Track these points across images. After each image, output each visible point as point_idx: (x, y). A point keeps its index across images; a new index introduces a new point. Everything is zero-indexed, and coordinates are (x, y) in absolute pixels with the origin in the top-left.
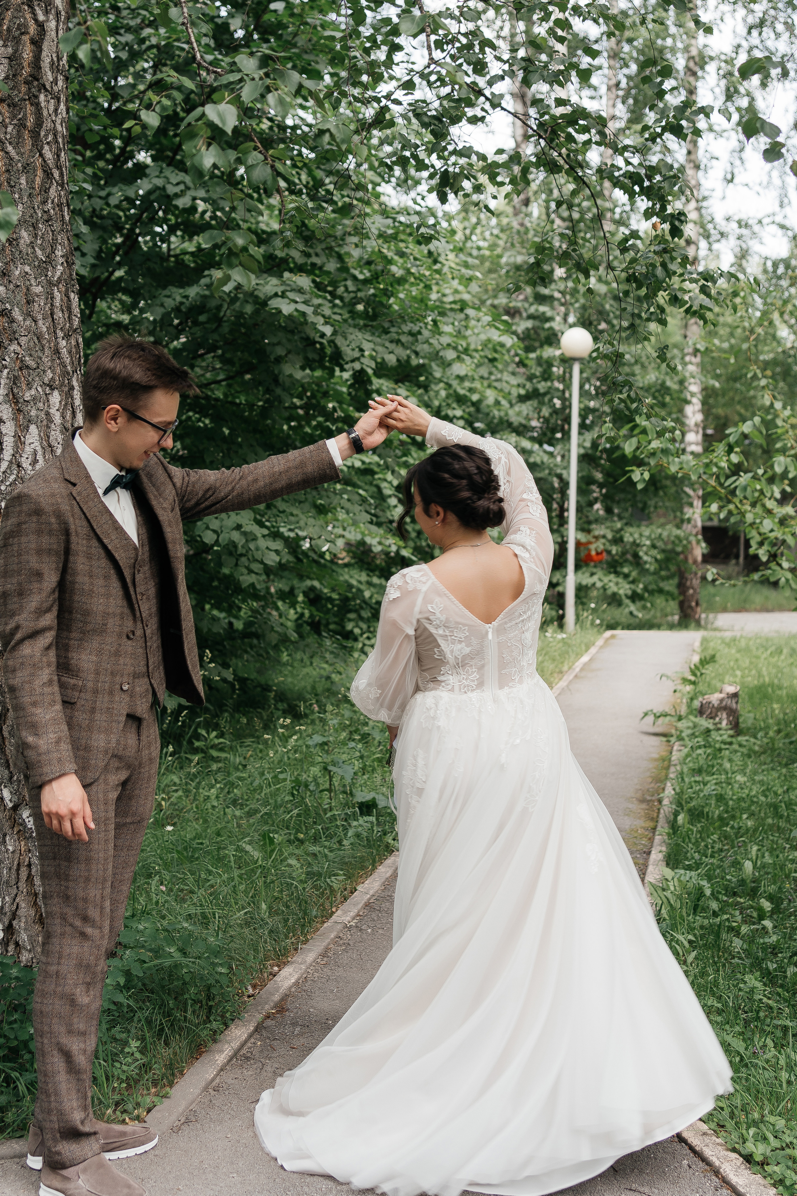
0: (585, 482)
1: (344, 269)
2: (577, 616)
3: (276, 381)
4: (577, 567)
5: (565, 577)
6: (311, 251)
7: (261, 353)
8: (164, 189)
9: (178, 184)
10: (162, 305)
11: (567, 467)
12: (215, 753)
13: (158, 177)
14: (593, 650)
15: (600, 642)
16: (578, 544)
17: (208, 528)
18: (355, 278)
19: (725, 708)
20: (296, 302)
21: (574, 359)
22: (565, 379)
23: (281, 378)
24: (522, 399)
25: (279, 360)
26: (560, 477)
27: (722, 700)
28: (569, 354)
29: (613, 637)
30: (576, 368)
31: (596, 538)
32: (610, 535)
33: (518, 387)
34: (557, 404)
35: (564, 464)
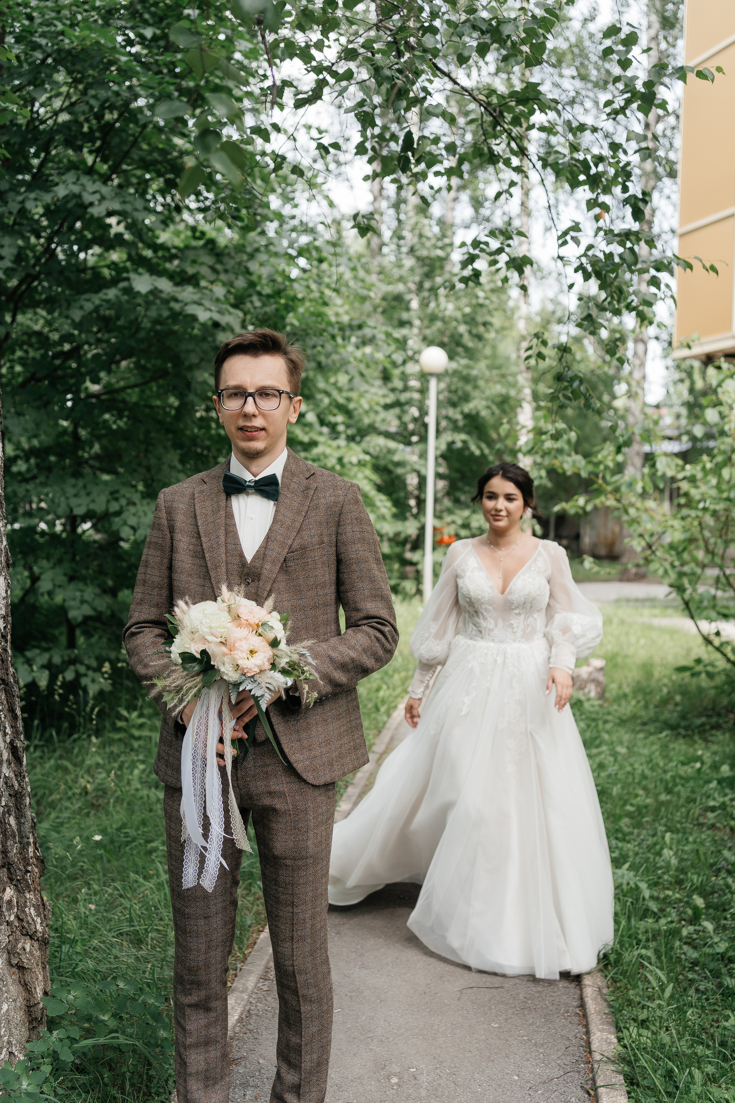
3: (188, 385)
4: (434, 549)
5: (423, 555)
6: (219, 267)
7: (177, 360)
8: (79, 196)
9: (94, 193)
10: (81, 308)
11: (425, 466)
12: (136, 733)
13: (74, 183)
16: (435, 529)
17: (125, 523)
19: (594, 681)
20: (210, 310)
21: (431, 374)
22: (423, 391)
23: (194, 385)
24: (387, 407)
25: (191, 368)
27: (590, 674)
28: (427, 369)
30: (433, 382)
31: (449, 524)
32: (460, 522)
33: (384, 396)
34: (414, 412)
35: (422, 462)
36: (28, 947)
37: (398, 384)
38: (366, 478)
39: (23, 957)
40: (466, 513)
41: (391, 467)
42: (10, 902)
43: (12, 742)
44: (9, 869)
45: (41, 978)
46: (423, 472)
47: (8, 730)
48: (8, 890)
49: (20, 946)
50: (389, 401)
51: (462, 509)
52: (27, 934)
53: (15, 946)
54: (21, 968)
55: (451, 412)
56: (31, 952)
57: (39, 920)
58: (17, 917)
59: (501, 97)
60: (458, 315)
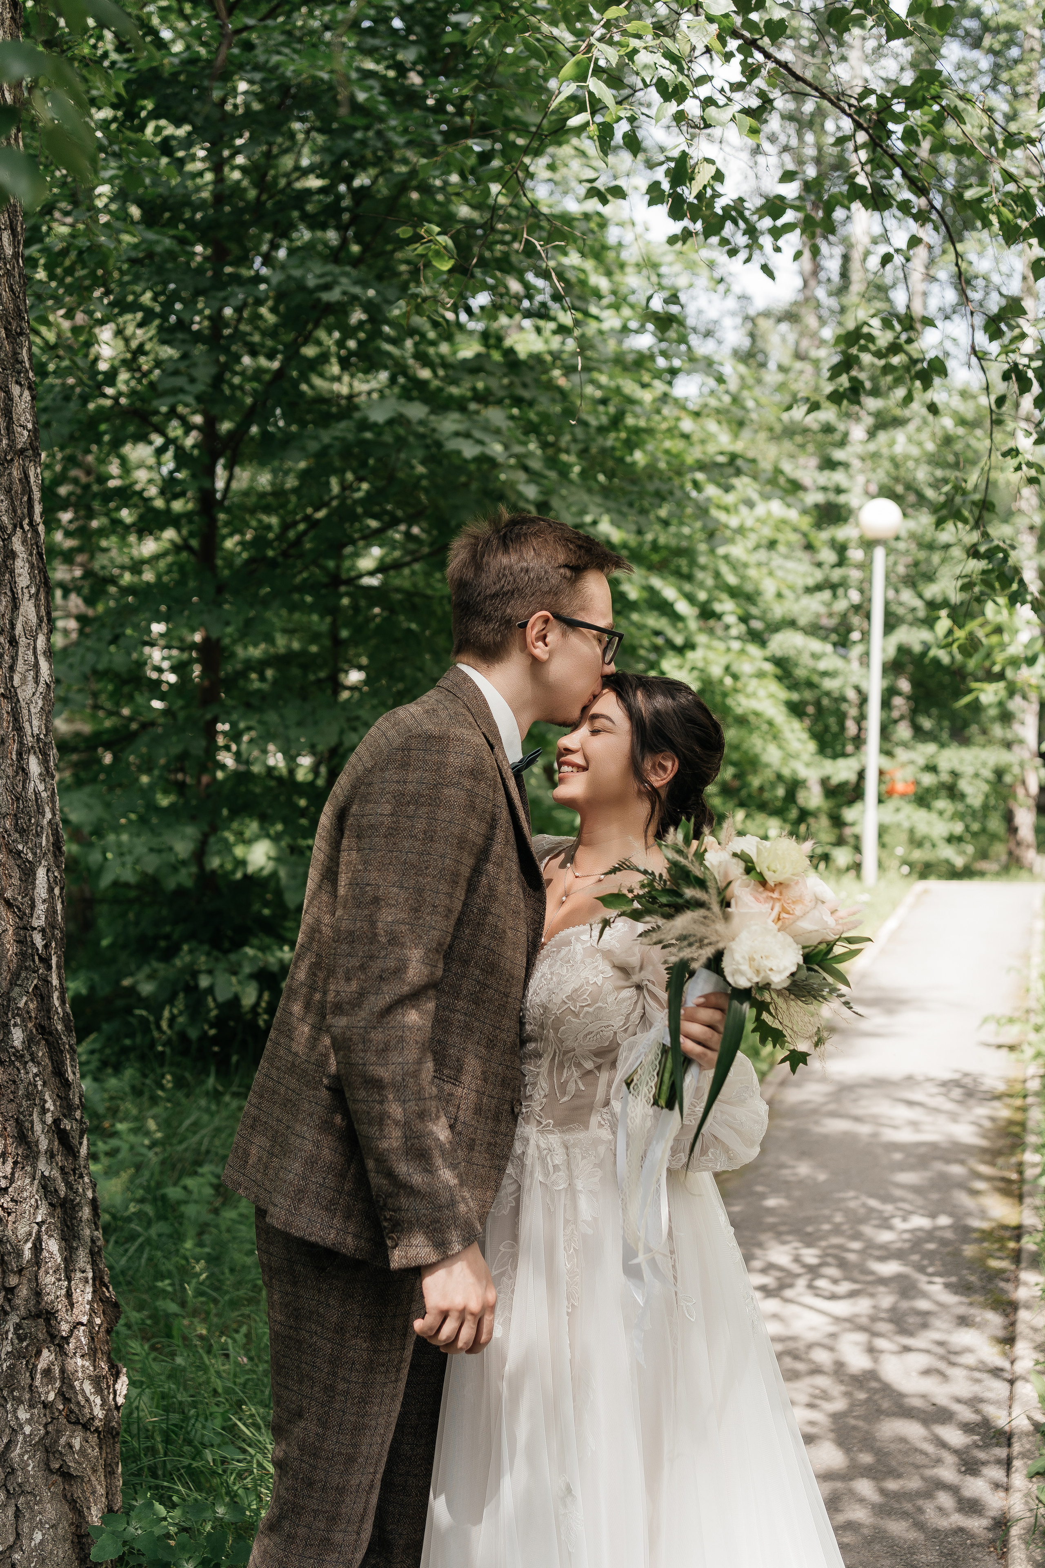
0: (889, 694)
1: (570, 412)
2: (880, 865)
4: (880, 801)
5: (863, 812)
11: (867, 677)
14: (902, 911)
15: (909, 899)
16: (881, 773)
18: (585, 424)
21: (877, 541)
22: (866, 566)
24: (810, 590)
26: (858, 690)
28: (870, 534)
29: (926, 892)
30: (879, 554)
31: (903, 765)
32: (921, 762)
33: (804, 575)
34: (855, 596)
35: (864, 671)
36: (77, 1443)
37: (828, 556)
38: (772, 696)
39: (69, 1459)
40: (930, 748)
41: (816, 679)
42: (47, 1372)
43: (57, 1122)
44: (48, 1321)
45: (101, 1490)
46: (864, 686)
47: (49, 1105)
48: (45, 1353)
49: (63, 1441)
50: (811, 582)
51: (924, 741)
52: (77, 1423)
53: (56, 1442)
54: (66, 1475)
55: (907, 596)
56: (82, 1451)
57: (98, 1401)
58: (60, 1393)
59: (881, 98)
60: (915, 451)
